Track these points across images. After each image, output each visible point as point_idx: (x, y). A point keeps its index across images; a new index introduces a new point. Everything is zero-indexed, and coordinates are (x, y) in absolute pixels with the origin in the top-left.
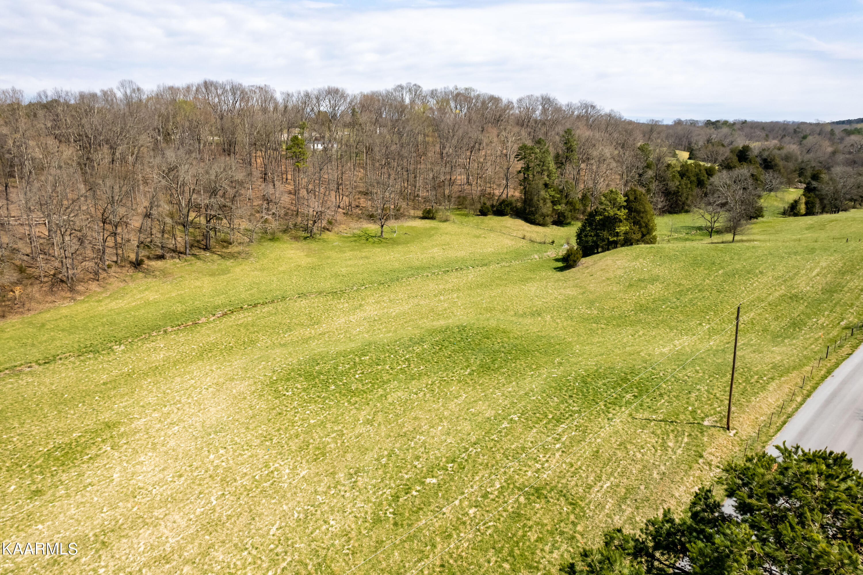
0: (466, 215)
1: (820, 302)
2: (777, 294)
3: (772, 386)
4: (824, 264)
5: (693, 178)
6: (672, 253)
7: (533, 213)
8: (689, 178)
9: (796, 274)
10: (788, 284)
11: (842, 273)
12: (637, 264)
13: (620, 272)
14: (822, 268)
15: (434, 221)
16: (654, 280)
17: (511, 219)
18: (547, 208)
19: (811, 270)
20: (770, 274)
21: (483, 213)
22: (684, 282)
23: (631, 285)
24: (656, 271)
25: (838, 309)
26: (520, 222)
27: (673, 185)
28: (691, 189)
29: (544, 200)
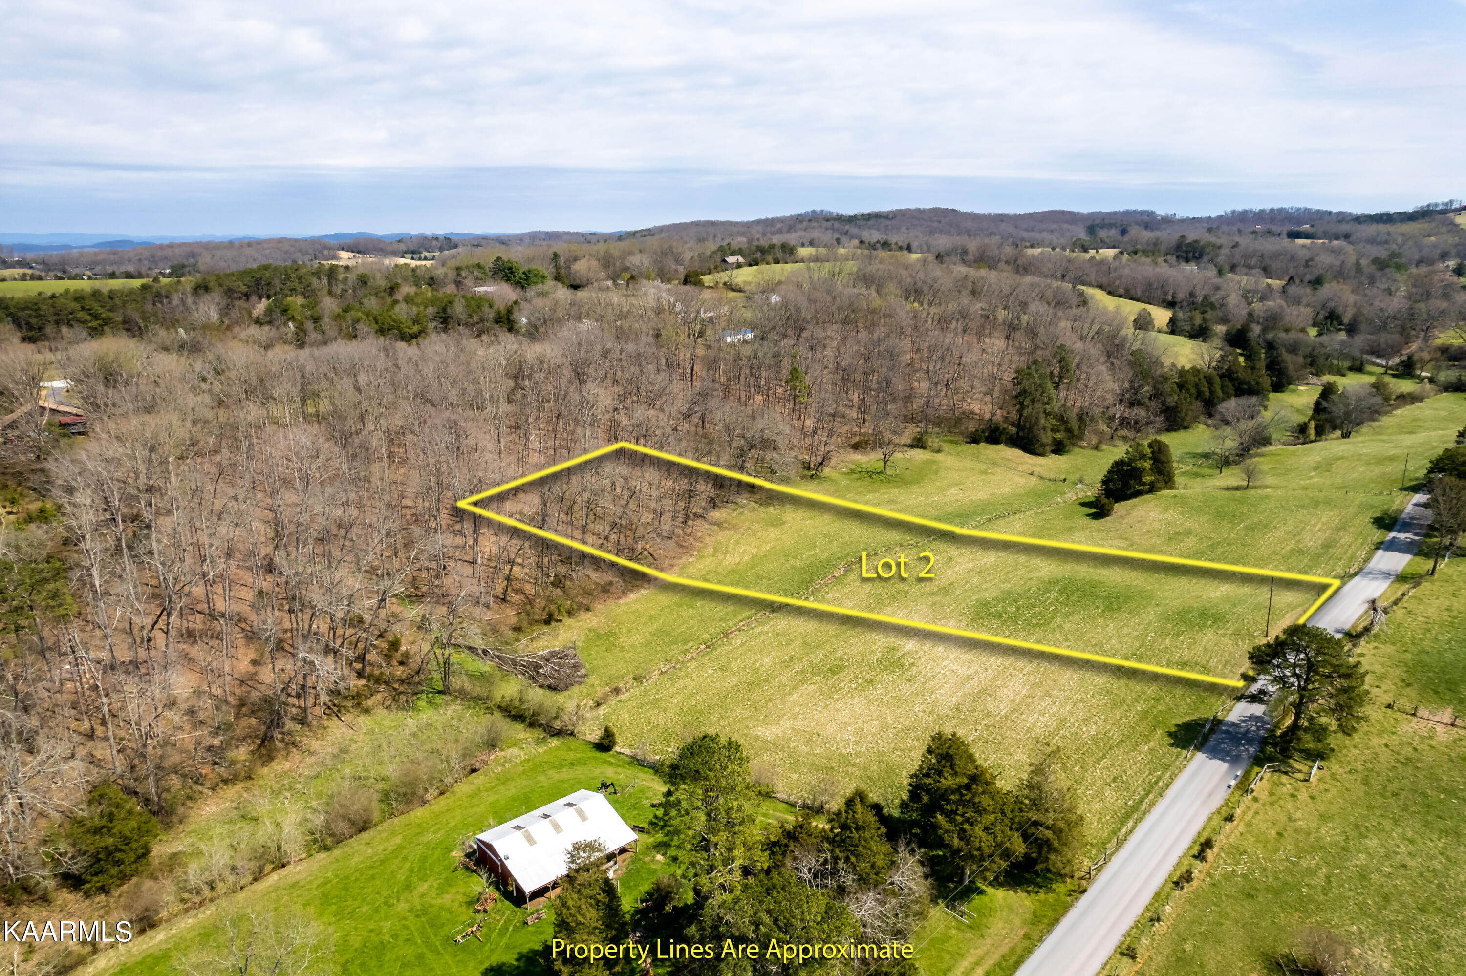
0: (956, 442)
1: (1319, 556)
2: (1288, 548)
3: (1288, 616)
4: (1324, 520)
5: (1193, 391)
6: (1196, 504)
7: (1032, 443)
8: (1188, 390)
9: (1302, 530)
10: (1297, 538)
11: (1338, 530)
12: (1168, 516)
13: (1157, 525)
14: (1324, 524)
15: (925, 451)
16: (1188, 533)
17: (1007, 449)
18: (1047, 438)
19: (1315, 525)
20: (1282, 529)
21: (974, 440)
22: (1213, 535)
23: (1170, 539)
24: (1188, 524)
25: (1331, 562)
26: (1017, 453)
27: (1171, 400)
28: (1191, 403)
29: (1044, 429)
